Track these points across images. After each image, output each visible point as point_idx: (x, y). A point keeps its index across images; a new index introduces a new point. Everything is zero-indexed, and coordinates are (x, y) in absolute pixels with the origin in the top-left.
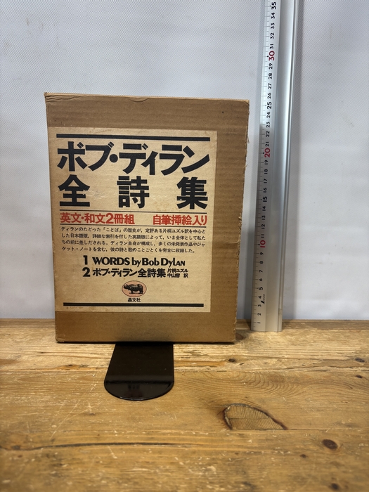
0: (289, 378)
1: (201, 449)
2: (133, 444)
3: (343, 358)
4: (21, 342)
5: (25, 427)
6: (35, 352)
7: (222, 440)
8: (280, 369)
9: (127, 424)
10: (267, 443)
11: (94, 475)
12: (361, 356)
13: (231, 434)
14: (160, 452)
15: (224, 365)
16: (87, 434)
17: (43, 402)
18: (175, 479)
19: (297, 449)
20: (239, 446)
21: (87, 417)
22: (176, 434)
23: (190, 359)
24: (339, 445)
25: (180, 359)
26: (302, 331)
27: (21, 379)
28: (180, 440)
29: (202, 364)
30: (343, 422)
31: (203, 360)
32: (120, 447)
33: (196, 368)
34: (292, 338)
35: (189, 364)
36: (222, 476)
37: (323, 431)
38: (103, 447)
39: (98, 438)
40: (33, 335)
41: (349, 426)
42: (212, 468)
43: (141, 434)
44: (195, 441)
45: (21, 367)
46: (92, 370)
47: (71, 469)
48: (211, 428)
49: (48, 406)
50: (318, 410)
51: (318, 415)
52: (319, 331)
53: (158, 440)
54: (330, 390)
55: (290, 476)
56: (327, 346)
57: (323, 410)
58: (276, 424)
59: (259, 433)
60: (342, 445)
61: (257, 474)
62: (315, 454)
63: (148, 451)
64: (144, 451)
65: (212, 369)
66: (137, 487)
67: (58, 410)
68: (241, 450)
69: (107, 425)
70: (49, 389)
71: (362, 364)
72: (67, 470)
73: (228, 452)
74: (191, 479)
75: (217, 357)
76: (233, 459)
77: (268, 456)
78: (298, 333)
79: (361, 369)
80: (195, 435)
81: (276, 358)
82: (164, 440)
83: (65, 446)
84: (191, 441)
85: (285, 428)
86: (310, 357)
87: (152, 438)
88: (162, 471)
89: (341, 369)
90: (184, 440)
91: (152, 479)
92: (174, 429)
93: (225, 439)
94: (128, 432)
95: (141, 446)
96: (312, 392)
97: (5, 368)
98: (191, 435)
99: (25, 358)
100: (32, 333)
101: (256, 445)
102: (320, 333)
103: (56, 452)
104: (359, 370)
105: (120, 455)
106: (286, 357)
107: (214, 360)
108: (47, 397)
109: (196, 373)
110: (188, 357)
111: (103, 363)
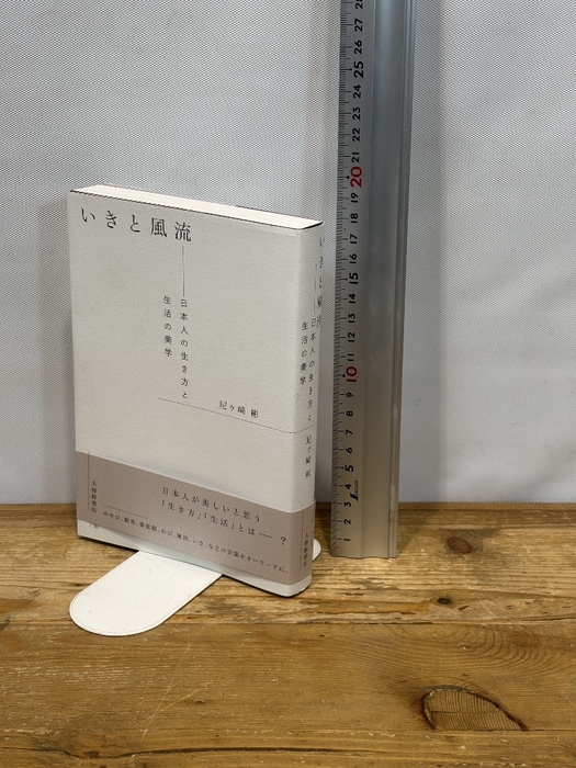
1: (383, 758)
2: (274, 749)
4: (29, 560)
5: (96, 722)
6: (64, 584)
7: (417, 746)
8: (535, 619)
9: (259, 718)
10: (490, 751)
13: (433, 737)
14: (318, 762)
15: (428, 610)
16: (198, 735)
17: (111, 681)
20: (444, 755)
21: (193, 708)
22: (342, 735)
23: (365, 598)
25: (344, 598)
27: (58, 639)
28: (349, 744)
31: (388, 599)
32: (254, 754)
33: (375, 617)
35: (361, 608)
38: (228, 754)
39: (217, 741)
43: (286, 735)
44: (373, 746)
45: (50, 616)
46: (180, 621)
48: (400, 727)
49: (122, 689)
53: (313, 743)
58: (510, 722)
59: (478, 735)
63: (299, 761)
64: (293, 759)
65: (405, 618)
68: (446, 760)
70: (116, 659)
73: (426, 763)
75: (415, 593)
80: (374, 738)
81: (531, 596)
82: (323, 744)
84: (367, 746)
85: (523, 728)
87: (304, 741)
90: (355, 744)
92: (339, 728)
93: (422, 743)
94: (264, 731)
95: (288, 754)
98: (366, 738)
99: (48, 596)
100: (42, 539)
101: (472, 754)
105: (257, 765)
107: (410, 600)
108: (116, 673)
109: (374, 627)
110: (360, 592)
111: (200, 606)
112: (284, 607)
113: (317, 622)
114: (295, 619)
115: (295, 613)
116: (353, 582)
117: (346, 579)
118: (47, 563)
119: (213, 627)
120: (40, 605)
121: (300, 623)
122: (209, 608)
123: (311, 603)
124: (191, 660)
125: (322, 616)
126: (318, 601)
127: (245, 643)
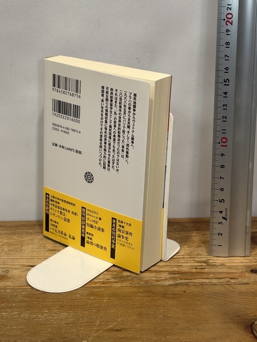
15: (245, 277)
23: (206, 270)
25: (194, 270)
27: (25, 296)
29: (220, 277)
31: (221, 271)
33: (214, 281)
35: (206, 276)
46: (98, 285)
65: (233, 281)
75: (236, 267)
107: (233, 271)
108: (64, 315)
109: (215, 286)
110: (203, 267)
111: (108, 277)
112: (159, 276)
113: (180, 284)
114: (167, 283)
115: (166, 279)
116: (197, 262)
117: (193, 260)
118: (11, 254)
119: (118, 288)
120: (10, 278)
121: (170, 285)
122: (114, 278)
123: (175, 274)
124: (108, 306)
125: (183, 281)
126: (179, 273)
127: (139, 296)
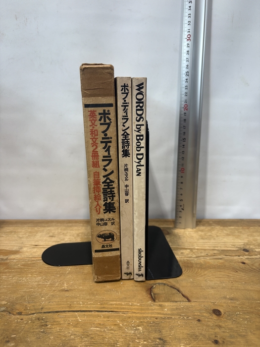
0: (196, 264)
1: (134, 315)
2: (92, 311)
3: (234, 249)
4: (23, 237)
5: (25, 299)
6: (32, 245)
7: (148, 309)
8: (191, 257)
9: (88, 297)
10: (176, 311)
11: (66, 333)
12: (247, 247)
13: (154, 305)
14: (108, 317)
16: (63, 305)
17: (36, 282)
18: (116, 335)
19: (196, 315)
20: (158, 313)
21: (64, 293)
22: (119, 304)
24: (223, 313)
26: (209, 228)
28: (121, 309)
30: (228, 297)
32: (83, 313)
34: (203, 233)
36: (146, 333)
37: (214, 303)
38: (73, 313)
39: (70, 307)
40: (30, 232)
41: (231, 299)
42: (140, 328)
43: (97, 304)
44: (131, 309)
45: (23, 256)
47: (52, 328)
48: (142, 300)
49: (39, 285)
50: (213, 288)
51: (212, 291)
52: (222, 228)
53: (107, 308)
54: (222, 273)
55: (189, 334)
56: (225, 240)
57: (215, 288)
58: (184, 298)
59: (172, 304)
60: (225, 313)
61: (168, 332)
62: (206, 320)
63: (101, 317)
64: (98, 316)
66: (93, 340)
67: (45, 287)
68: (159, 316)
69: (76, 298)
70: (41, 273)
71: (247, 253)
72: (50, 328)
73: (151, 317)
74: (126, 336)
76: (153, 322)
77: (176, 321)
78: (207, 229)
79: (246, 257)
80: (131, 306)
81: (189, 249)
82: (111, 308)
83: (49, 312)
84: (128, 309)
85: (189, 301)
86: (212, 248)
87: (104, 307)
88: (108, 330)
89: (232, 257)
90: (124, 308)
91: (102, 335)
92: (118, 301)
93: (150, 308)
94: (89, 303)
95: (97, 313)
96: (211, 275)
97: (12, 257)
98: (128, 306)
99: (25, 249)
100: (30, 230)
101: (169, 312)
102: (222, 229)
103: (44, 316)
104: (244, 258)
105: (84, 318)
106: (196, 248)
